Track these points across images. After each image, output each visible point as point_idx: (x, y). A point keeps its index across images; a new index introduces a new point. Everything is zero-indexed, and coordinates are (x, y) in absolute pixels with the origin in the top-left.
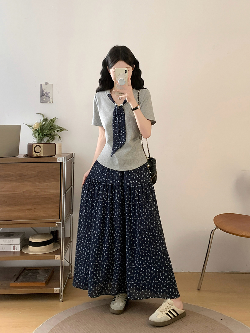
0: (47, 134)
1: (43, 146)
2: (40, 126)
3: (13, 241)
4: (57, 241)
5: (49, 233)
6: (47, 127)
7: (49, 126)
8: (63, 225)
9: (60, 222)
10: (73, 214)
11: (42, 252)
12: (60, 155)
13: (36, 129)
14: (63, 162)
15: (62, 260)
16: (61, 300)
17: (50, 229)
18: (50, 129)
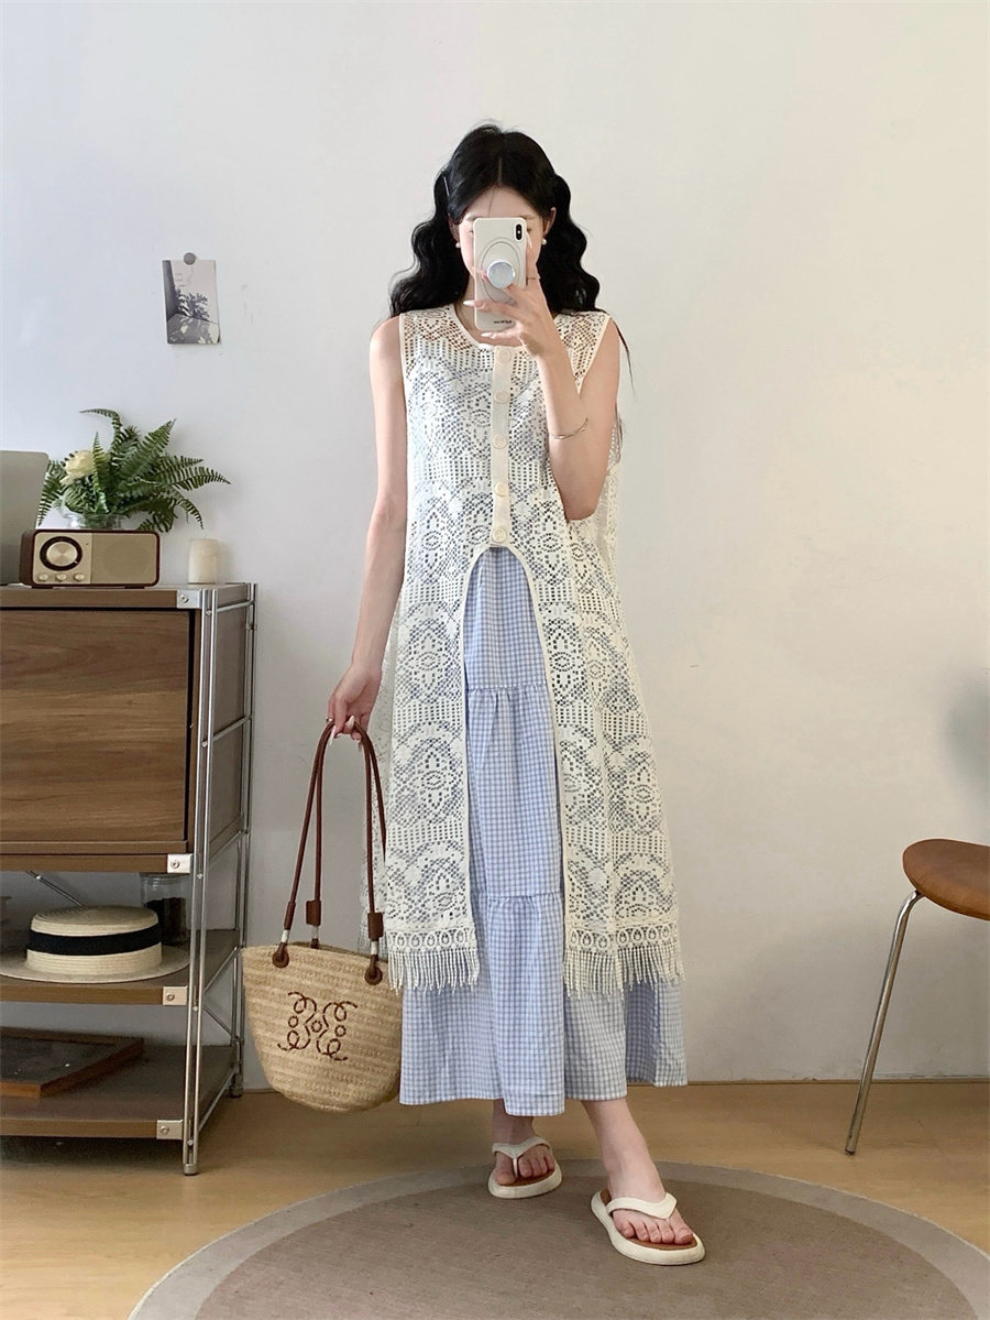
4: (178, 938)
5: (144, 906)
6: (134, 466)
7: (146, 463)
10: (248, 833)
13: (80, 475)
14: (201, 610)
15: (195, 1009)
16: (188, 1168)
17: (142, 890)
18: (150, 473)
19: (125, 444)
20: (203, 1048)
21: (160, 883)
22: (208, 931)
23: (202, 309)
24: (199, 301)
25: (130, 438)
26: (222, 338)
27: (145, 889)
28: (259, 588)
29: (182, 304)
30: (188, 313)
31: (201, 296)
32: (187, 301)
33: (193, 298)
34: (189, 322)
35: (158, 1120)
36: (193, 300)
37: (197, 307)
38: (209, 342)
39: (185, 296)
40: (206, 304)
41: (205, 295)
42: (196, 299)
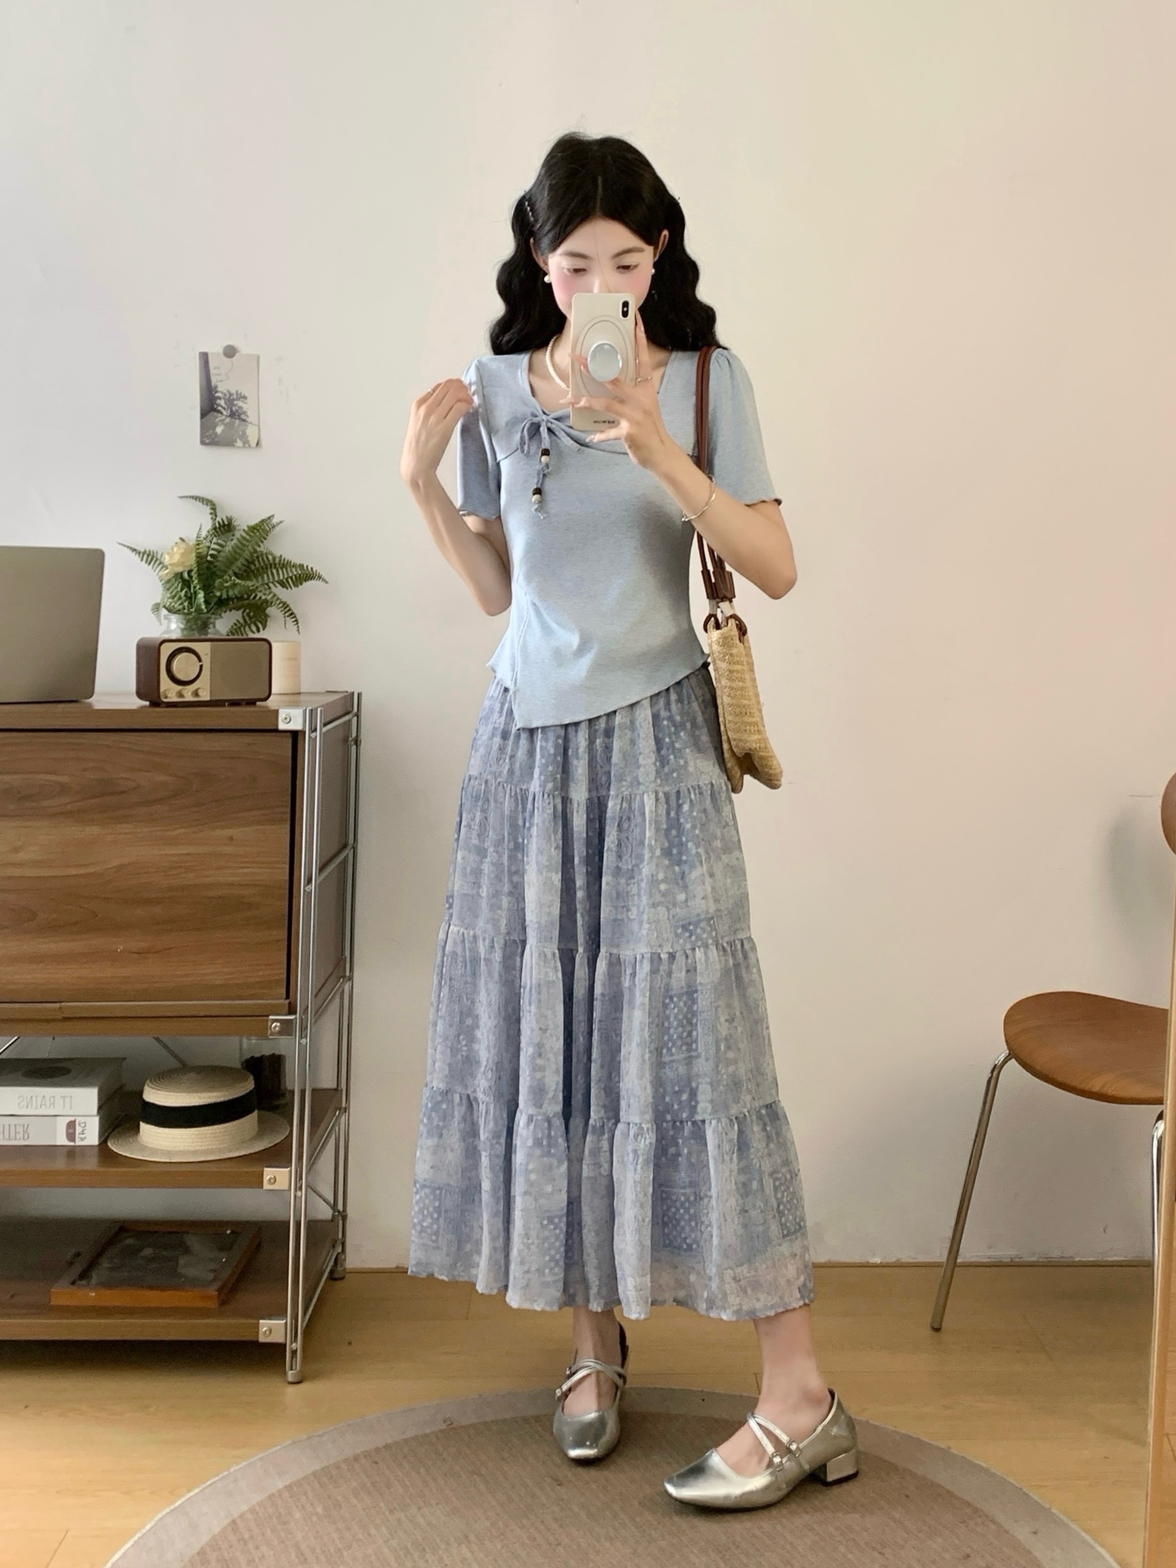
0: (231, 593)
1: (208, 651)
2: (200, 558)
3: (67, 1101)
4: (277, 1103)
5: (238, 1065)
6: (231, 561)
7: (242, 560)
8: (303, 1029)
9: (290, 1013)
10: (351, 978)
11: (203, 1152)
12: (294, 697)
13: (180, 569)
15: (299, 1193)
16: (291, 1375)
17: (241, 1046)
18: (245, 571)
23: (241, 408)
24: (238, 399)
26: (261, 442)
28: (364, 698)
29: (218, 401)
30: (225, 413)
31: (241, 393)
32: (224, 399)
33: (231, 395)
34: (225, 422)
35: (259, 1320)
36: (232, 398)
37: (236, 405)
38: (247, 445)
39: (222, 393)
40: (246, 403)
41: (245, 393)
42: (235, 397)
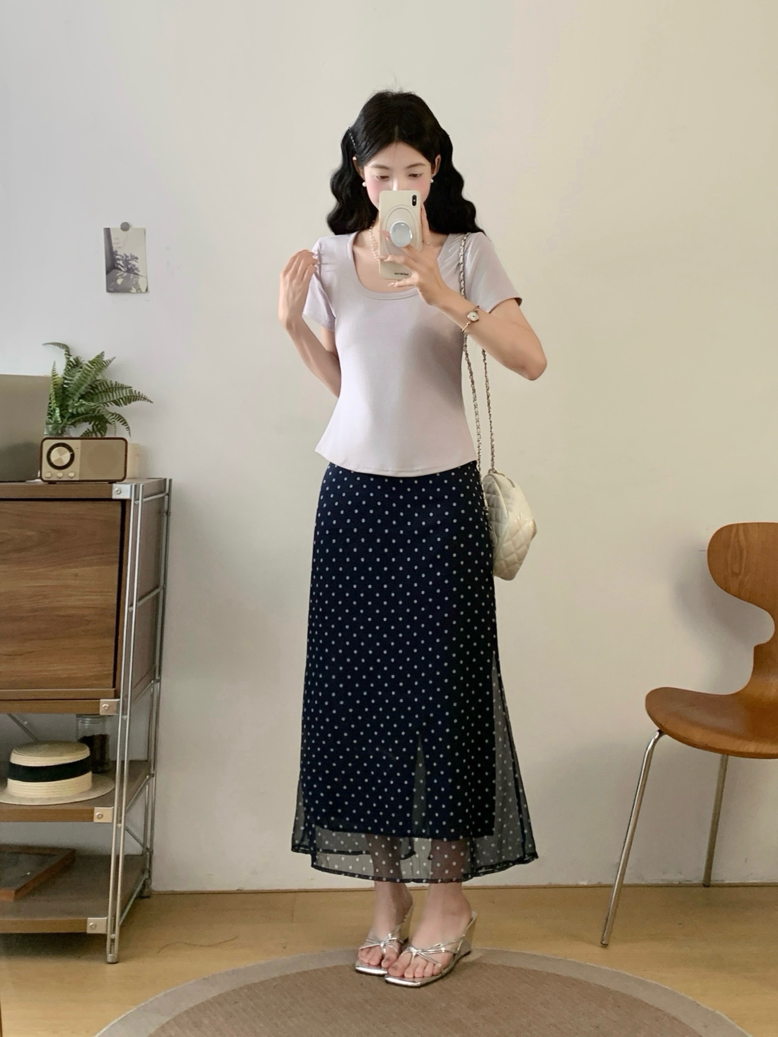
0: (80, 412)
2: (56, 384)
4: (105, 768)
5: (79, 740)
6: (78, 388)
7: (86, 385)
8: (125, 708)
9: (115, 698)
10: (159, 682)
14: (130, 500)
15: (119, 825)
16: (110, 957)
17: (78, 730)
18: (90, 392)
19: (74, 371)
20: (126, 857)
21: (91, 722)
22: (131, 762)
23: (134, 265)
24: (132, 260)
25: (77, 366)
26: (150, 288)
27: (80, 728)
29: (118, 262)
30: (122, 269)
31: (134, 256)
32: (122, 260)
33: (127, 257)
34: (124, 276)
35: (87, 917)
36: (127, 259)
37: (130, 264)
38: (139, 291)
39: (121, 256)
40: (137, 262)
41: (136, 255)
42: (130, 258)
